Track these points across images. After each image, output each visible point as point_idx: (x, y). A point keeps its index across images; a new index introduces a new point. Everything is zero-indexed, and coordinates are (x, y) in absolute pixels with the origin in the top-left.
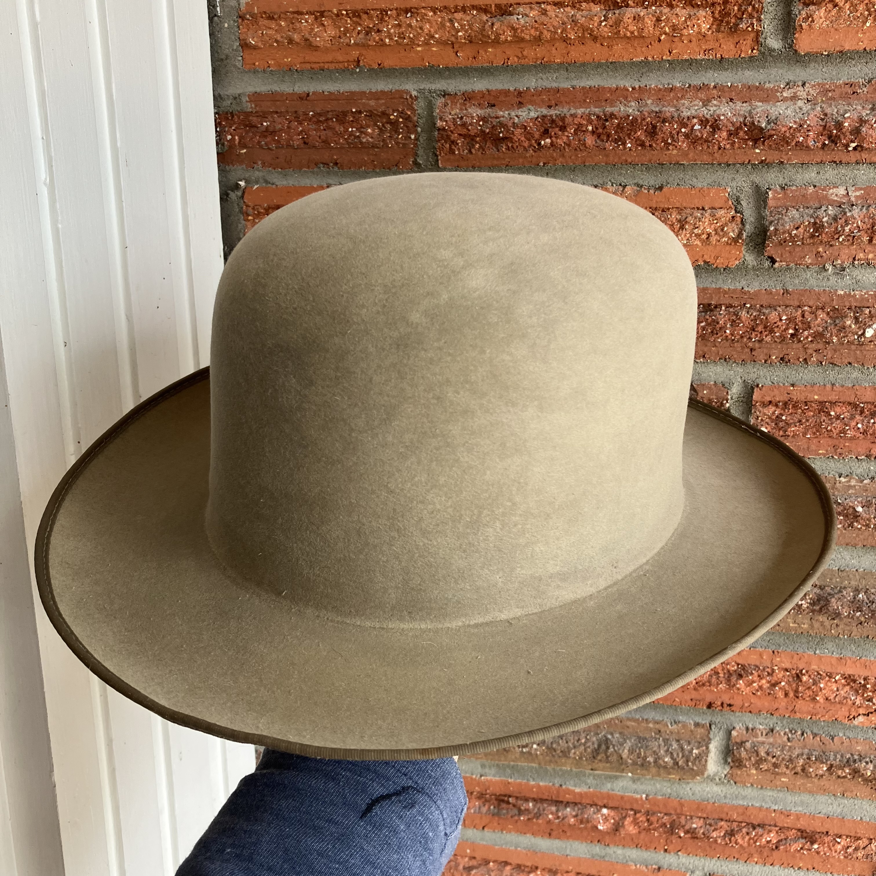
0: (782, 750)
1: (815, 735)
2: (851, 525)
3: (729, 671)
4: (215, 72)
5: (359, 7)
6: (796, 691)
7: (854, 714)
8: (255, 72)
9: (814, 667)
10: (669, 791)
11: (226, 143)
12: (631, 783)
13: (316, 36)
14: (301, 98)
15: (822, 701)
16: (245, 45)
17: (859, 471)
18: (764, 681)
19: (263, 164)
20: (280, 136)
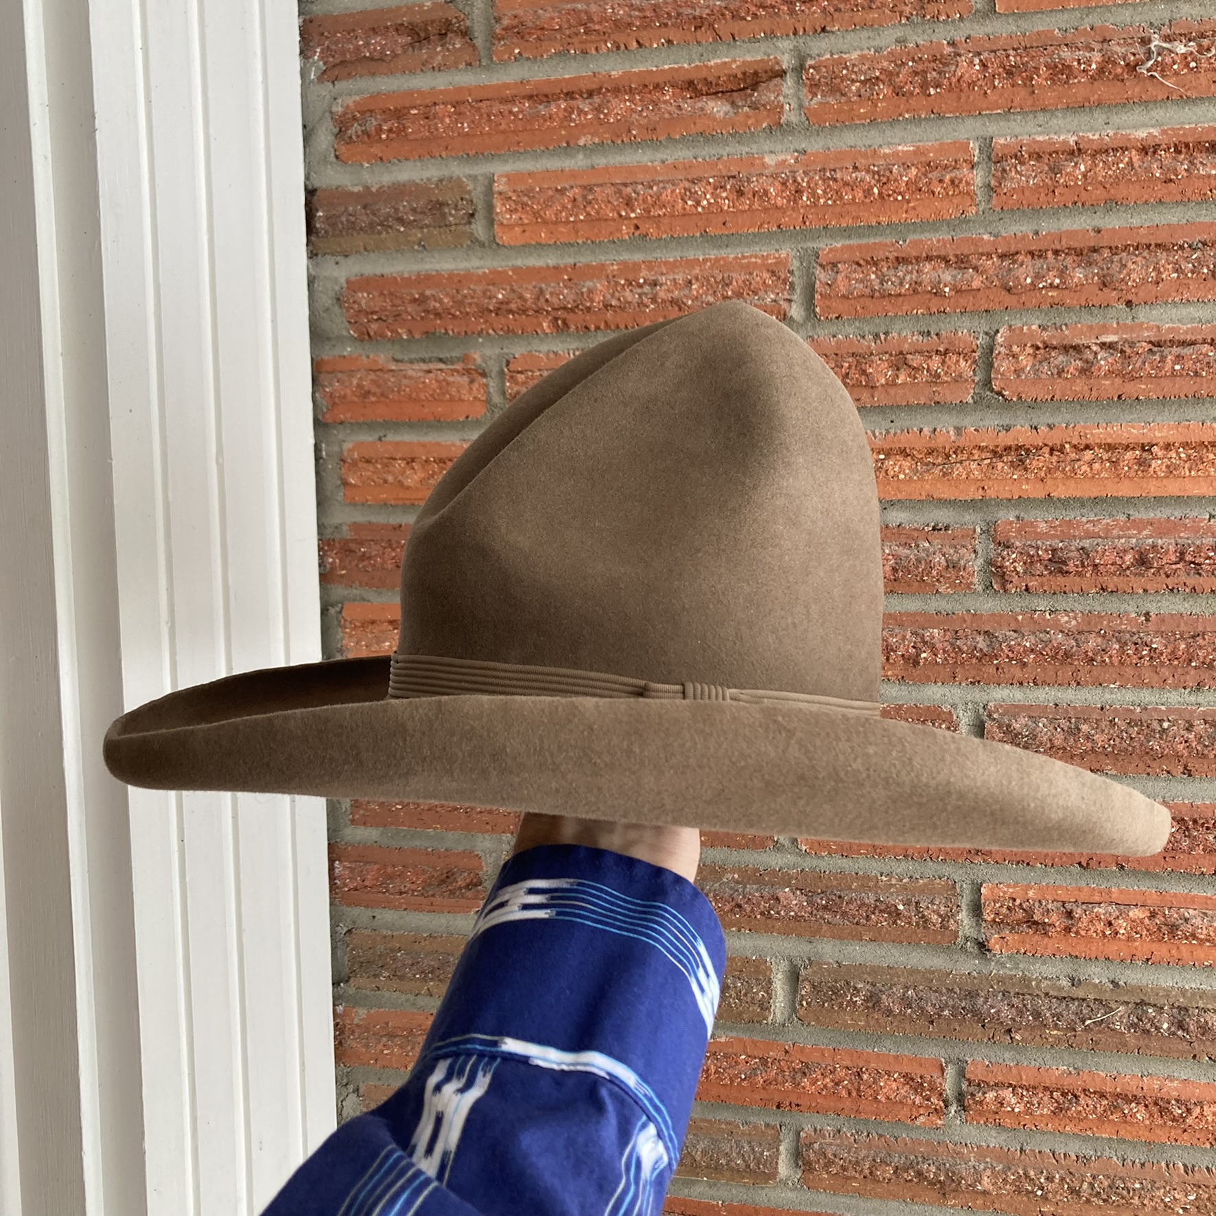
0: (849, 1152)
1: (880, 1136)
2: (895, 922)
3: (794, 1069)
4: (319, 504)
5: (444, 455)
6: (858, 1090)
7: (915, 1114)
8: (355, 505)
9: (873, 1065)
10: (745, 1197)
11: (328, 566)
12: (707, 1188)
13: (407, 477)
14: (395, 529)
15: (883, 1100)
16: (345, 483)
17: (899, 871)
18: (828, 1080)
19: (361, 585)
20: (375, 561)
